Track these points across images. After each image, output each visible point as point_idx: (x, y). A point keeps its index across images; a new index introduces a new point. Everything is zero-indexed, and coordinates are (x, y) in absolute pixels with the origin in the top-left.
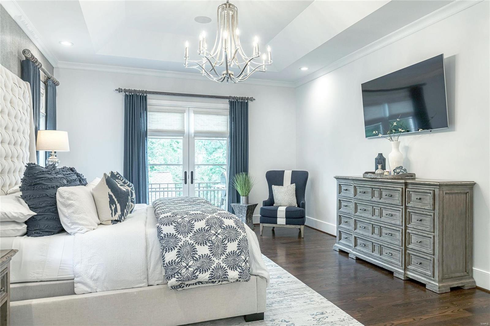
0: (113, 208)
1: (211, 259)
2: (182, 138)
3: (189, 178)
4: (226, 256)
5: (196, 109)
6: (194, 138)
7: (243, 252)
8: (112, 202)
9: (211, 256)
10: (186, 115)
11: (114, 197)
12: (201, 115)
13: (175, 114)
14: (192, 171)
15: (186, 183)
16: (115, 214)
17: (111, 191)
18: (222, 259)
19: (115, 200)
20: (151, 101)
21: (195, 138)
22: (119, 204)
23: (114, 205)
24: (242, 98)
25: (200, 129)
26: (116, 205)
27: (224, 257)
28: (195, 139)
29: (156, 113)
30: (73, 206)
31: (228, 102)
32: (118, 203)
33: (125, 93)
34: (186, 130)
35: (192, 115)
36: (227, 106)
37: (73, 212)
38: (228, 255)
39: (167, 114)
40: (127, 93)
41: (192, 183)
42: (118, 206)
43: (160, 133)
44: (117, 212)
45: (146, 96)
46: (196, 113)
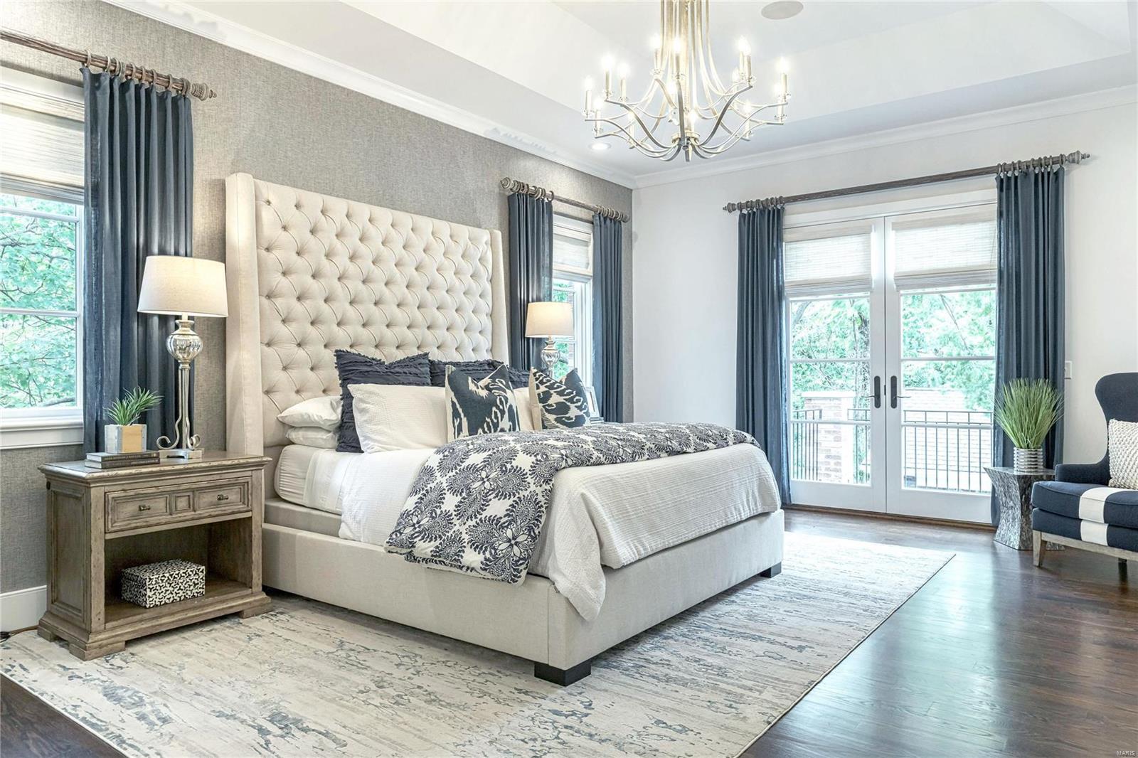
0: (456, 424)
1: (452, 521)
2: (869, 294)
3: (885, 394)
4: (478, 521)
5: (901, 219)
6: (898, 291)
7: (516, 522)
8: (456, 414)
9: (453, 516)
10: (875, 237)
11: (458, 406)
12: (913, 232)
13: (848, 239)
14: (895, 375)
15: (878, 405)
16: (459, 434)
17: (455, 395)
18: (467, 526)
19: (460, 410)
20: (794, 217)
21: (902, 292)
22: (465, 419)
23: (458, 419)
24: (1040, 163)
25: (912, 265)
26: (461, 419)
27: (472, 523)
28: (902, 295)
29: (804, 244)
30: (368, 412)
31: (995, 184)
32: (465, 416)
33: (741, 211)
34: (876, 275)
35: (891, 234)
36: (993, 194)
37: (366, 421)
38: (481, 522)
39: (829, 242)
40: (745, 211)
41: (894, 405)
42: (464, 420)
43: (813, 287)
44: (462, 431)
45: (783, 208)
46: (898, 227)
